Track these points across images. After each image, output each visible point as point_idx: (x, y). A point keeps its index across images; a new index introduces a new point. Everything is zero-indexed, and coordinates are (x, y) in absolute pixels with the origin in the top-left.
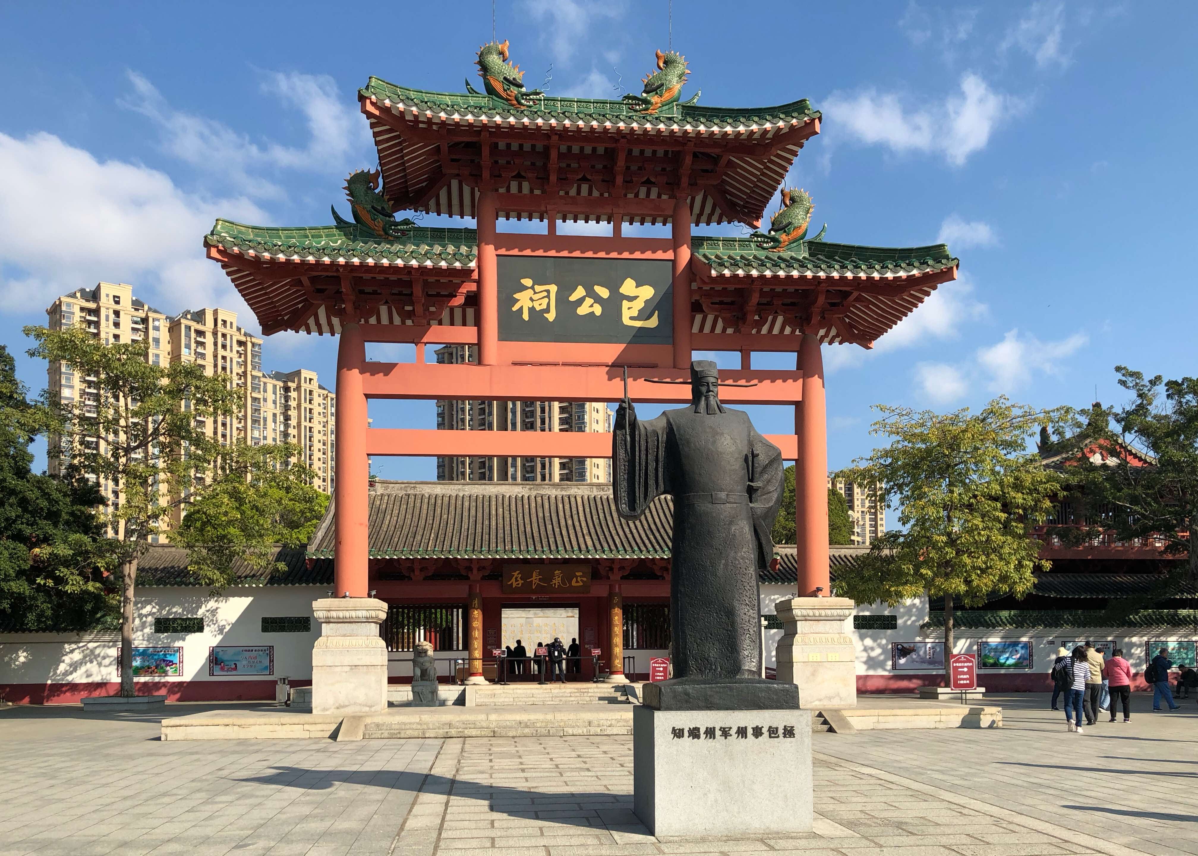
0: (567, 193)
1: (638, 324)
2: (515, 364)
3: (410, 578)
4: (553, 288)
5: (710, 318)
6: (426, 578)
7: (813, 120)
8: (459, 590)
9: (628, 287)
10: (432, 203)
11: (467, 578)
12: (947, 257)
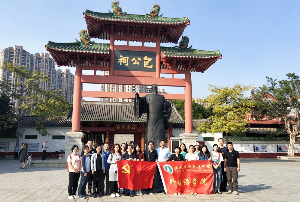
0: (132, 36)
1: (148, 67)
2: (118, 76)
3: (91, 126)
4: (128, 58)
8: (104, 130)
9: (146, 58)
11: (106, 126)
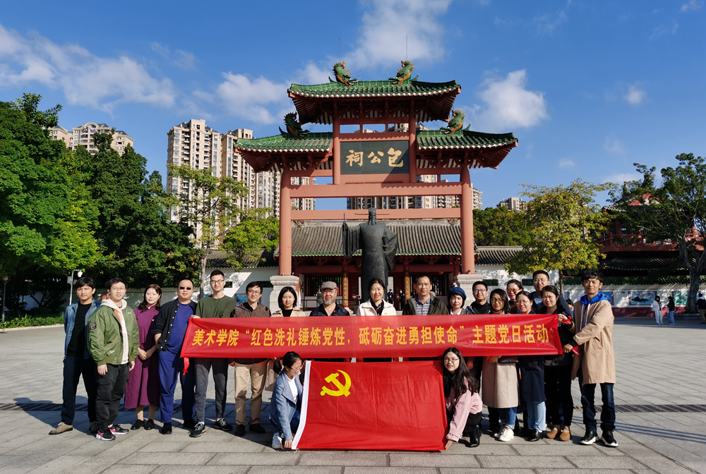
1: (394, 166)
2: (347, 183)
3: (317, 264)
4: (362, 153)
5: (422, 161)
6: (324, 264)
7: (457, 89)
8: (337, 269)
9: (391, 151)
10: (318, 120)
11: (342, 264)
12: (513, 138)
